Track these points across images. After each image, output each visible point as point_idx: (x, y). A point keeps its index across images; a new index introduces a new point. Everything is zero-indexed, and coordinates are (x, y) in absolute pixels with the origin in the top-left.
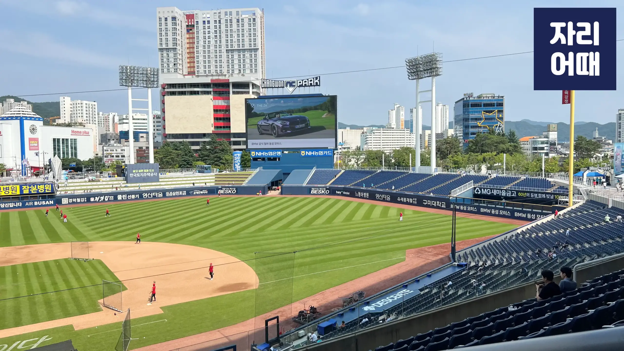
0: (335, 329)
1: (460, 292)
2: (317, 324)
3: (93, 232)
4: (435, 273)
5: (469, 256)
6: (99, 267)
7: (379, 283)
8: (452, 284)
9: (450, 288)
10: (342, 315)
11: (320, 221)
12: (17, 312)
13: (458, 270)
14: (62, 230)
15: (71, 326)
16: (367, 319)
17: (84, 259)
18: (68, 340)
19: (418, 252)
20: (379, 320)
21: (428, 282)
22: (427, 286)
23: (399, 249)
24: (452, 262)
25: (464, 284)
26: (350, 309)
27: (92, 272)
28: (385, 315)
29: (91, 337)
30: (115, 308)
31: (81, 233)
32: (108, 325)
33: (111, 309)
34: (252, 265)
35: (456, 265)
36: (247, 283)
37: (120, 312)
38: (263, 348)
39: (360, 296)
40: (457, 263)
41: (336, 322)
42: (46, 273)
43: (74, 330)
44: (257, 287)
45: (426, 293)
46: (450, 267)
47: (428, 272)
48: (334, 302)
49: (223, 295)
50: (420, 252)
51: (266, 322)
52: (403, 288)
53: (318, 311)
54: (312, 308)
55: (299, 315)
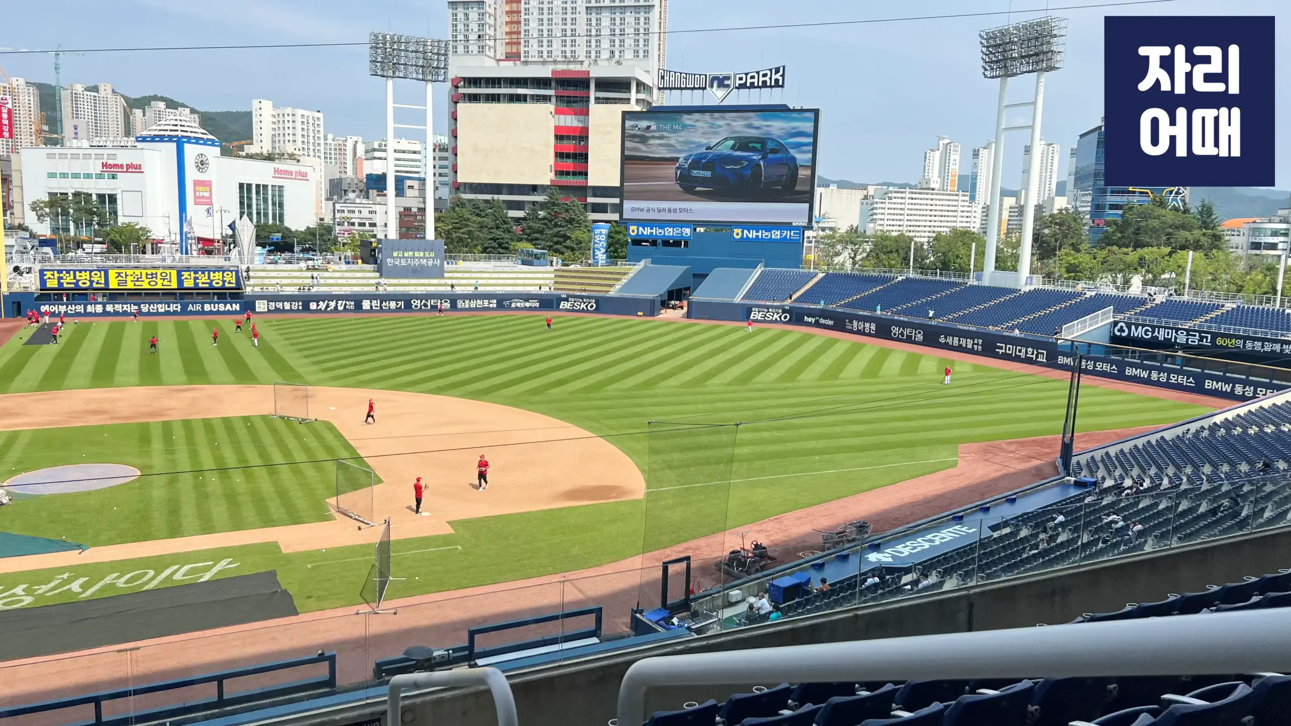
0: (808, 593)
1: (1086, 538)
2: (769, 580)
3: (315, 368)
4: (1024, 495)
5: (1100, 465)
6: (329, 437)
7: (900, 508)
8: (1066, 521)
9: (1060, 529)
10: (820, 567)
11: (771, 375)
12: (174, 510)
13: (1075, 492)
14: (255, 360)
15: (275, 545)
16: (877, 580)
17: (298, 418)
18: (269, 570)
19: (986, 451)
20: (902, 583)
21: (1009, 512)
22: (1007, 521)
23: (944, 442)
24: (1062, 475)
25: (1090, 523)
26: (837, 556)
27: (314, 444)
28: (915, 574)
29: (313, 568)
30: (359, 517)
31: (292, 369)
32: (347, 547)
33: (351, 517)
34: (630, 452)
35: (1072, 483)
36: (620, 487)
37: (369, 524)
38: (656, 618)
39: (860, 531)
40: (1073, 479)
41: (809, 580)
42: (228, 440)
43: (281, 552)
44: (642, 497)
45: (1006, 535)
46: (1057, 485)
47: (1010, 493)
48: (803, 539)
49: (572, 507)
50: (989, 451)
51: (666, 566)
52: (953, 522)
53: (769, 554)
54: (757, 546)
55: (729, 558)
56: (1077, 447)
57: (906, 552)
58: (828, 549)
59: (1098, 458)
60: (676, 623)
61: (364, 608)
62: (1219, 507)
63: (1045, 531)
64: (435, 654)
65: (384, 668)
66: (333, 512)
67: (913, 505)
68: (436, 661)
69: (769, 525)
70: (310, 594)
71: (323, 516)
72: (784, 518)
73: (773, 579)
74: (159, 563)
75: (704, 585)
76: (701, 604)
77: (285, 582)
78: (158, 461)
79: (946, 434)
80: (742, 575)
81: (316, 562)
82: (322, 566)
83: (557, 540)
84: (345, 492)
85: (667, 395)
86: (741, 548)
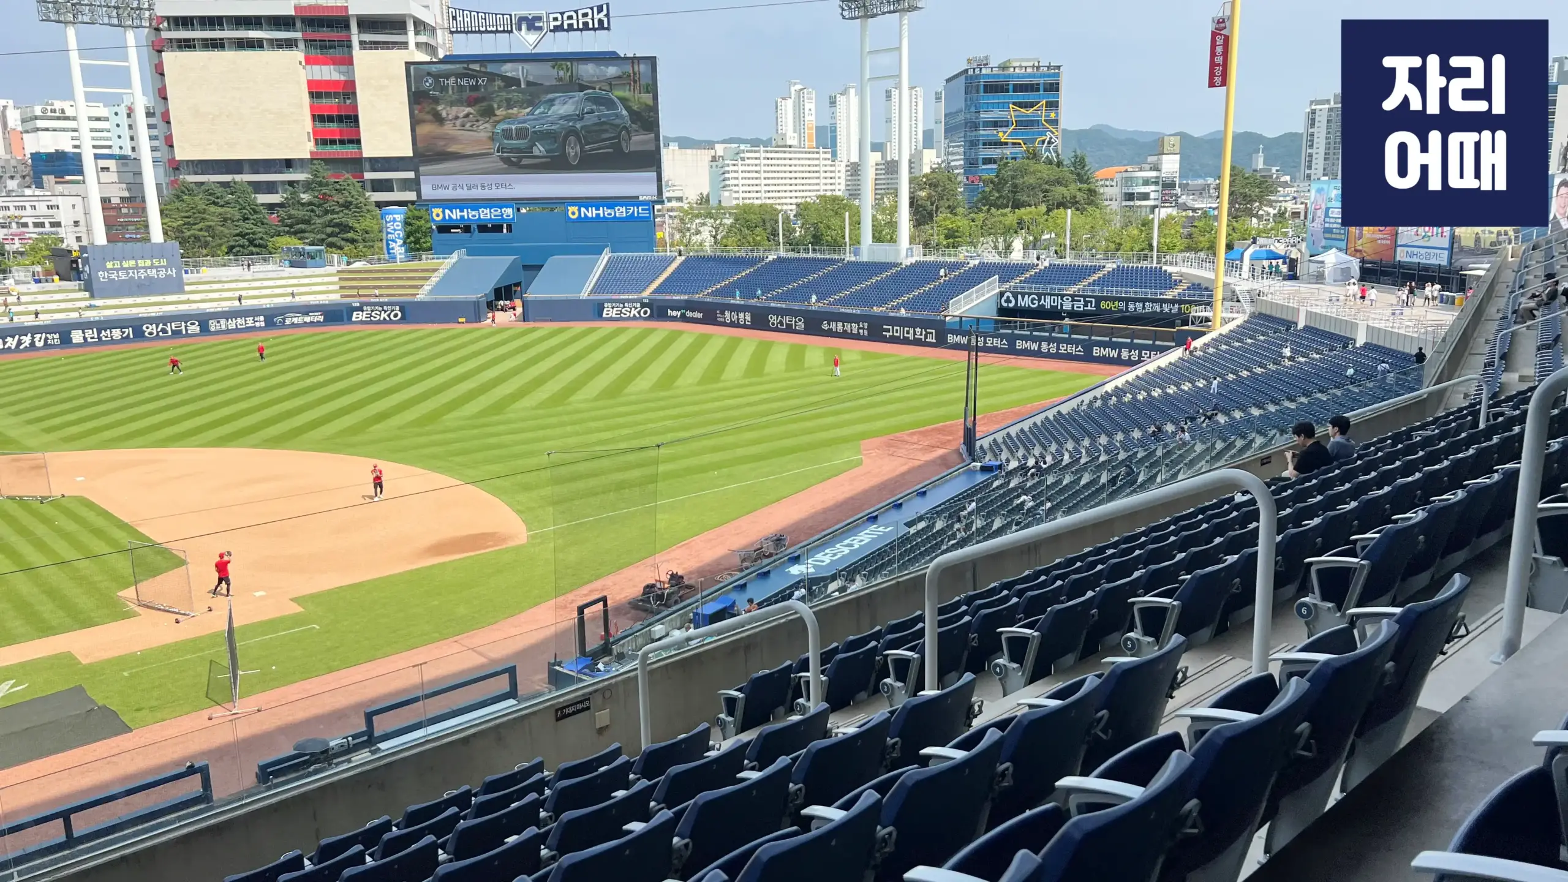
1: (997, 523)
2: (692, 609)
4: (934, 487)
5: (1003, 447)
6: (89, 515)
7: (812, 517)
8: (978, 508)
9: (973, 517)
10: (744, 587)
11: (643, 383)
13: (981, 478)
16: (804, 592)
17: (36, 497)
18: (72, 686)
19: (889, 445)
20: (829, 591)
21: (922, 506)
22: (921, 516)
23: (845, 440)
24: (968, 462)
25: (1002, 507)
26: (758, 574)
27: (71, 527)
28: (840, 581)
29: (131, 676)
30: (170, 607)
33: (159, 609)
34: (496, 492)
35: (978, 468)
36: (494, 533)
37: (188, 615)
38: (577, 668)
39: (777, 545)
40: (979, 464)
41: (734, 603)
43: (80, 663)
44: (525, 541)
45: (923, 529)
46: (964, 472)
47: (920, 486)
48: (718, 562)
49: (444, 563)
50: (892, 444)
51: (581, 610)
52: (868, 524)
53: (686, 581)
54: (674, 576)
55: (644, 594)
56: (980, 431)
57: (827, 560)
58: (747, 568)
59: (1000, 440)
60: (602, 669)
61: (218, 712)
62: (1118, 475)
63: (959, 520)
64: (332, 744)
65: (269, 770)
66: (132, 606)
67: (825, 511)
68: (334, 752)
69: (677, 553)
70: (139, 706)
71: (119, 612)
72: (693, 543)
73: (696, 608)
75: (620, 626)
76: (623, 645)
77: (99, 696)
79: (846, 431)
80: (662, 608)
81: (132, 668)
82: (143, 671)
83: (436, 603)
84: (141, 581)
85: (523, 420)
86: (656, 581)
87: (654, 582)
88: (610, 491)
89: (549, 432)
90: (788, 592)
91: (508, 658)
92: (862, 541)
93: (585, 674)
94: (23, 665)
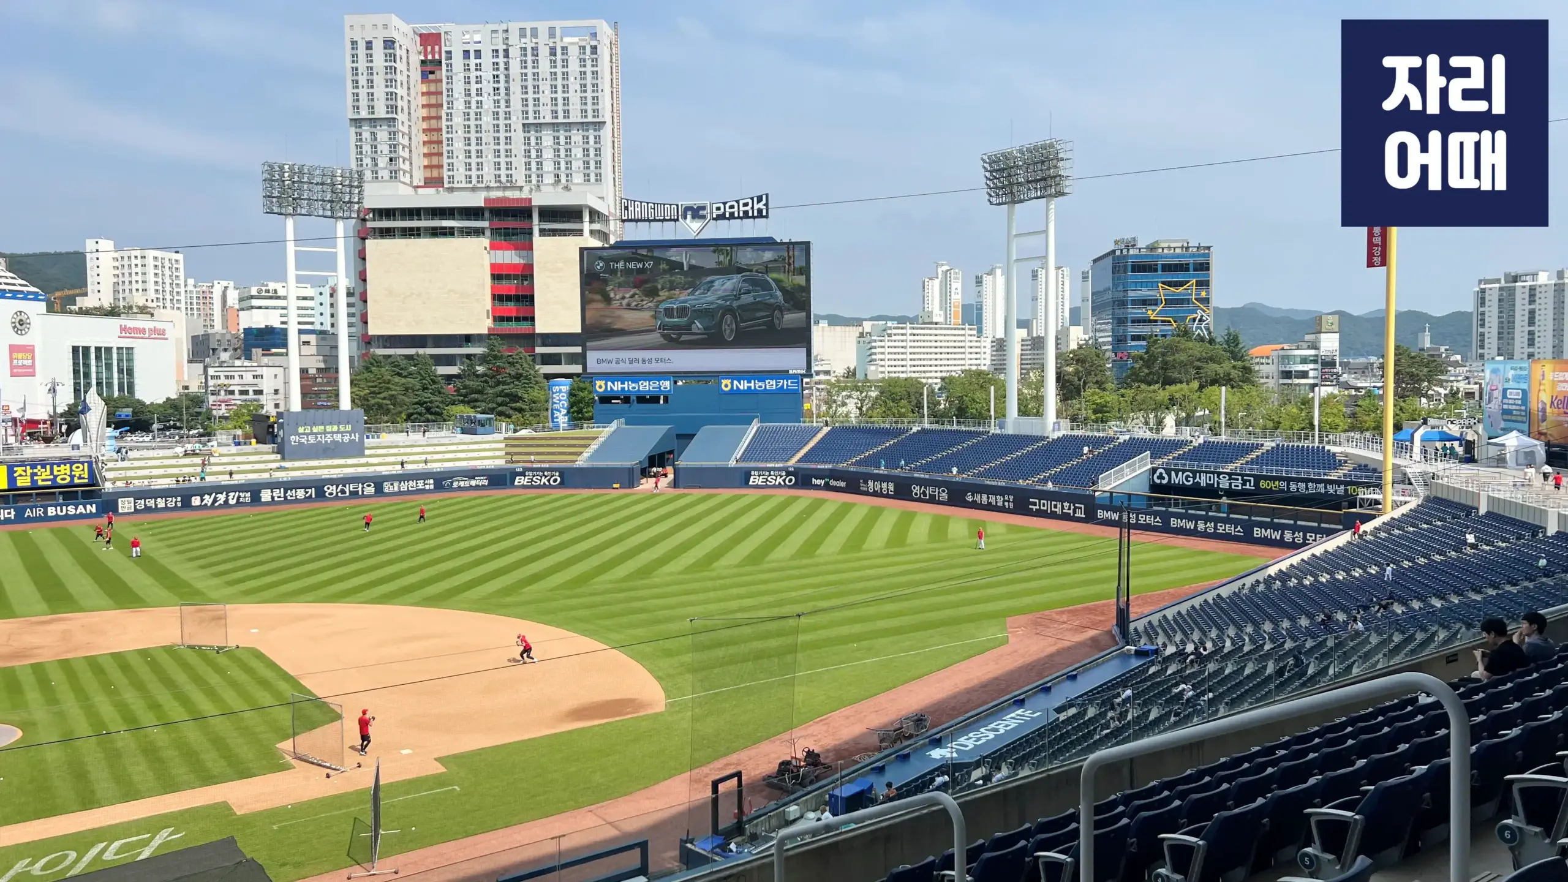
1: (1154, 714)
2: (828, 790)
3: (218, 581)
4: (1085, 670)
6: (259, 667)
7: (956, 696)
8: (1134, 695)
9: (1129, 705)
11: (784, 551)
12: (80, 775)
13: (1136, 663)
15: (225, 806)
17: (213, 647)
18: (225, 837)
19: (1036, 624)
20: (975, 777)
21: (1071, 692)
22: (1072, 701)
23: (989, 616)
24: (1121, 645)
25: (1160, 695)
26: (898, 756)
27: (242, 677)
28: (984, 769)
29: (281, 829)
30: (324, 762)
31: (187, 584)
32: (318, 800)
34: (640, 658)
35: (1133, 652)
36: (635, 699)
37: (338, 770)
38: (709, 847)
39: (918, 726)
40: (1133, 648)
41: (872, 786)
42: (125, 681)
43: (234, 814)
44: (663, 709)
45: (1073, 716)
46: (1117, 656)
47: (1071, 669)
48: (856, 741)
49: (583, 729)
50: (1039, 623)
51: (715, 785)
52: (1014, 707)
53: (822, 760)
54: (810, 754)
55: (779, 771)
56: (1134, 612)
57: (971, 744)
58: (885, 749)
59: (1156, 623)
60: (734, 850)
61: (357, 872)
63: (1113, 708)
66: (289, 758)
67: (969, 691)
69: (815, 729)
70: (282, 861)
71: (275, 764)
72: (832, 718)
73: (833, 789)
74: (81, 841)
75: (755, 804)
76: (757, 825)
77: (249, 849)
78: (40, 713)
79: (990, 607)
80: (798, 787)
81: (281, 822)
82: (291, 826)
83: (573, 769)
84: (298, 734)
85: (668, 585)
86: (792, 757)
87: (789, 759)
88: (749, 660)
89: (693, 597)
90: (928, 777)
91: (640, 832)
92: (1007, 726)
93: (717, 854)
94: (182, 813)
